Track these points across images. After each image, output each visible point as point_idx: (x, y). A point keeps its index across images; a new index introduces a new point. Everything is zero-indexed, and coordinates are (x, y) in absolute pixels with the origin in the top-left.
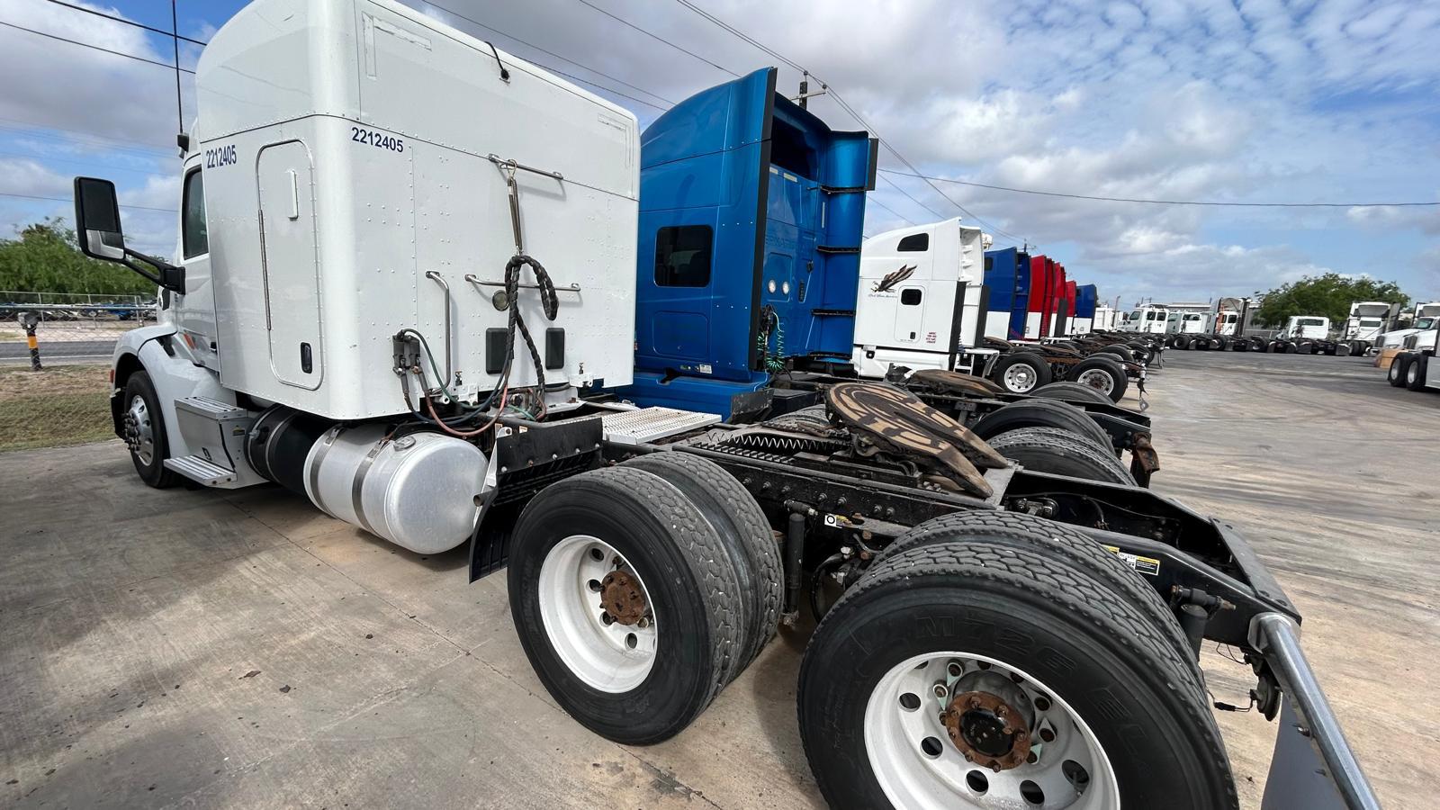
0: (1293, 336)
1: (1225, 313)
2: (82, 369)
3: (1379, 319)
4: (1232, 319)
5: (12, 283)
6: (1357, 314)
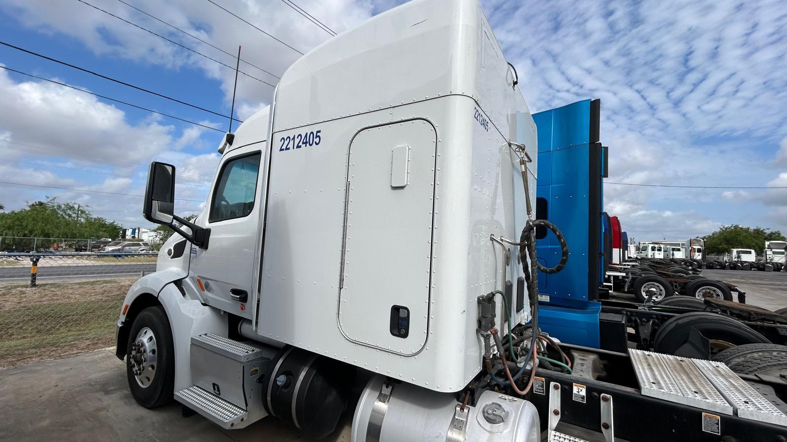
0: (736, 260)
1: (694, 247)
2: (59, 286)
3: (783, 251)
4: (699, 251)
5: (21, 233)
6: (769, 247)
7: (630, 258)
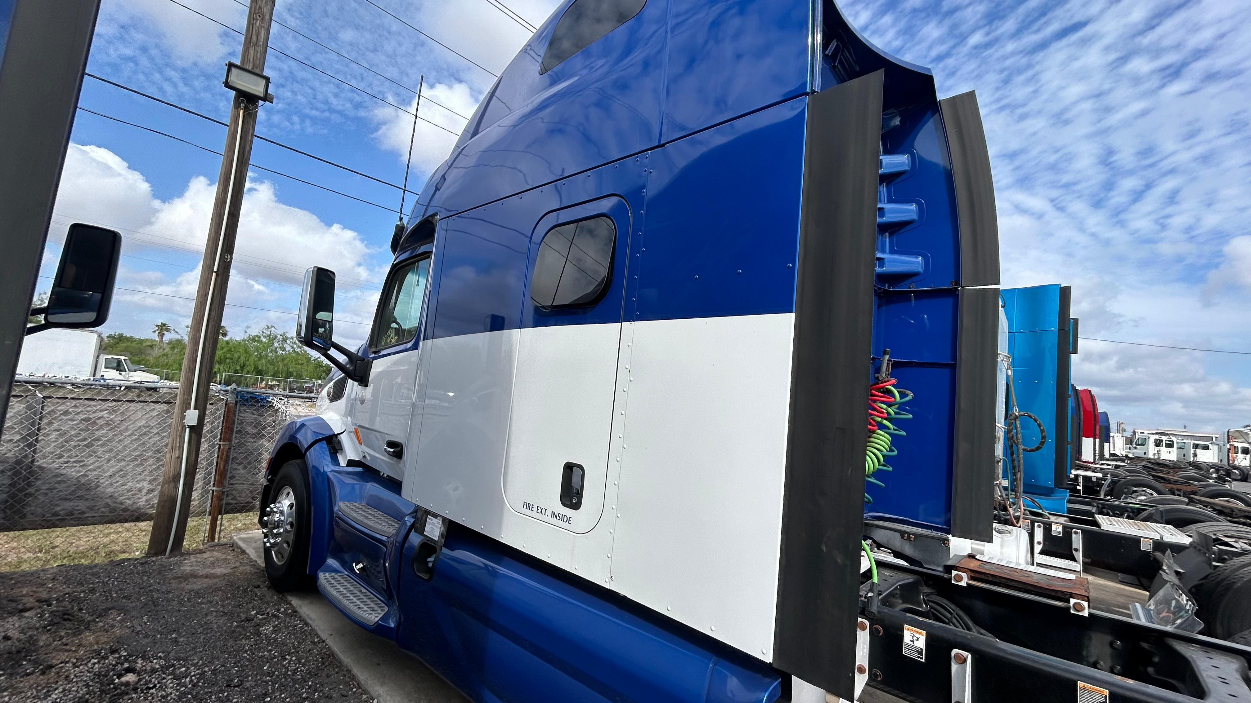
1: (1236, 444)
4: (1245, 451)
7: (1115, 455)
